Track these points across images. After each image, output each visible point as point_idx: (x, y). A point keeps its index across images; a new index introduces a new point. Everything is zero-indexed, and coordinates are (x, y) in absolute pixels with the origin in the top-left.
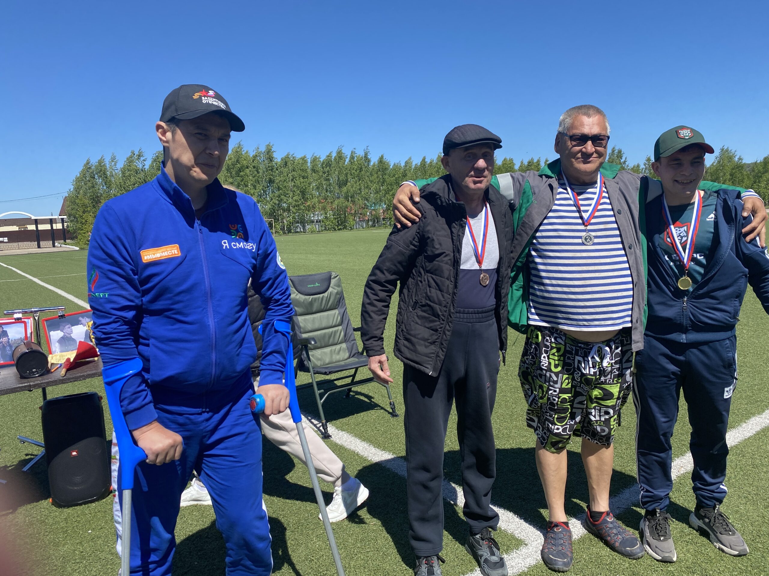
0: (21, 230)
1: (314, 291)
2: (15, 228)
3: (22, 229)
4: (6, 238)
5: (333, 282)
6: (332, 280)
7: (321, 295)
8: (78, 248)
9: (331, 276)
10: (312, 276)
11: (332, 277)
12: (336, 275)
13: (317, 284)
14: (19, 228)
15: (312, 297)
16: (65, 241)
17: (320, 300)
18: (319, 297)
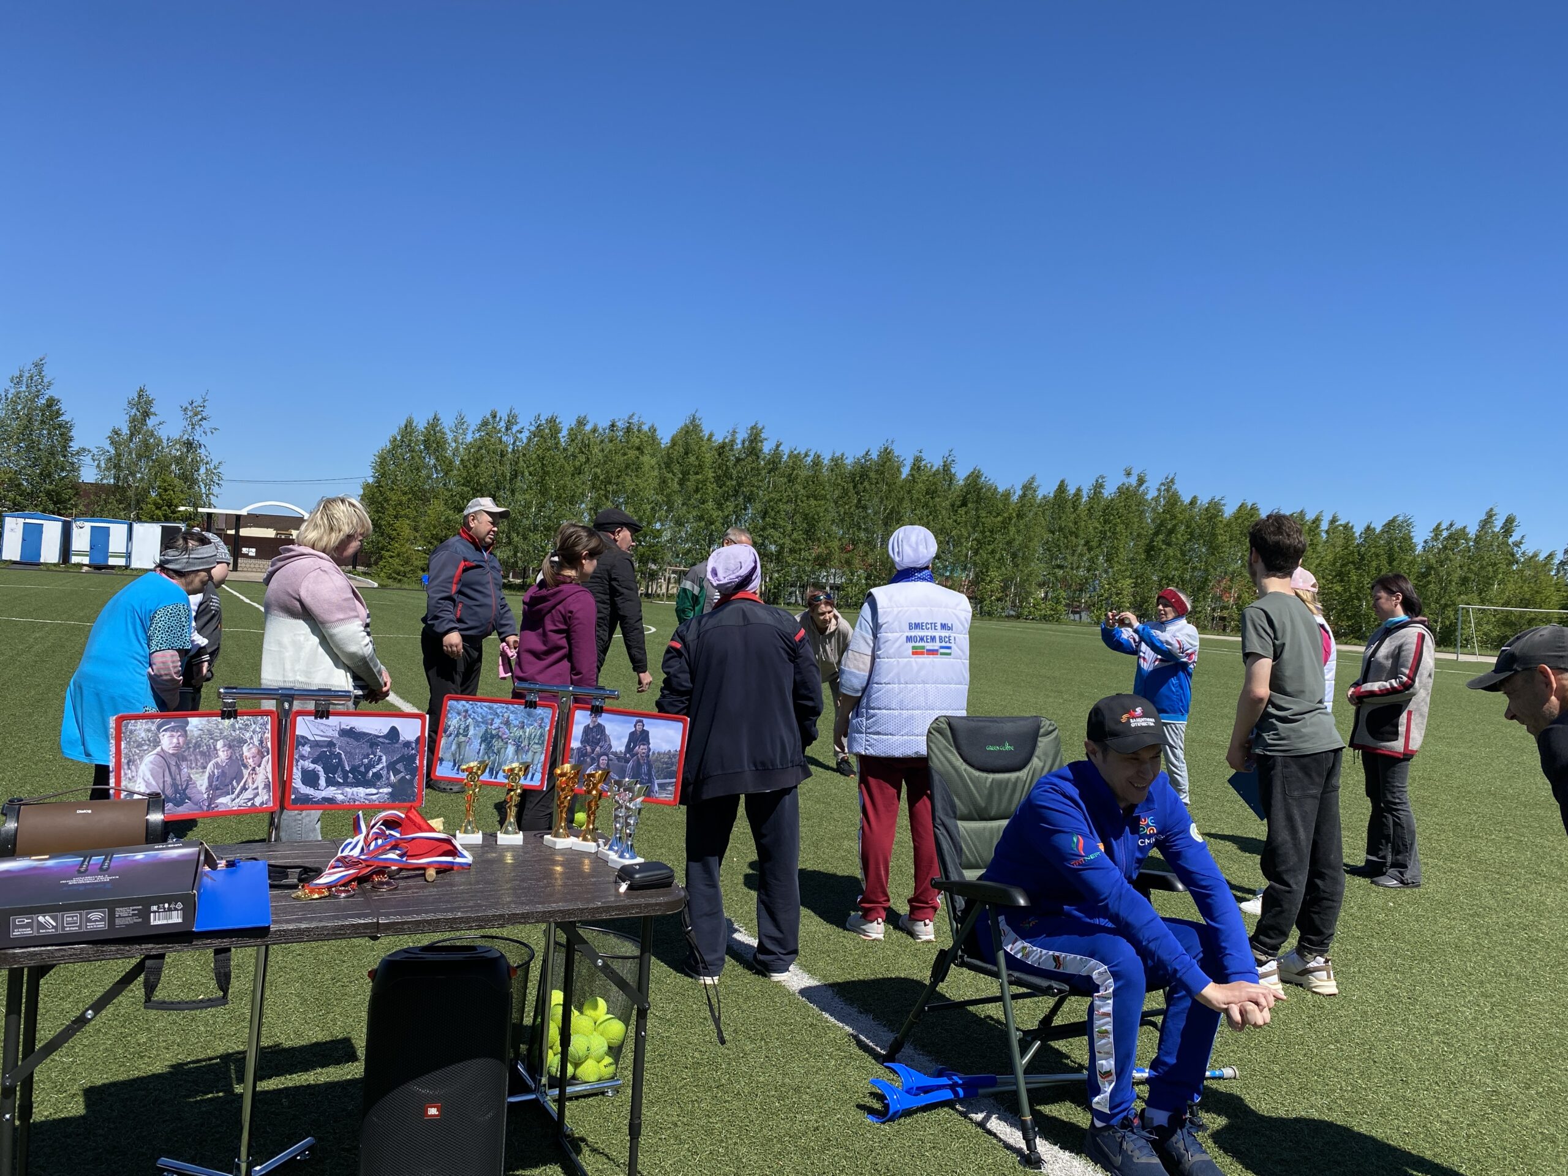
0: (281, 539)
1: (1000, 763)
2: (270, 533)
3: (283, 537)
4: (254, 550)
5: (1043, 743)
6: (1039, 739)
7: (1013, 776)
8: (376, 585)
9: (1039, 728)
10: (996, 721)
11: (1042, 731)
12: (1051, 728)
13: (1008, 747)
14: (277, 534)
15: (991, 776)
16: (354, 567)
17: (1010, 786)
18: (1009, 779)
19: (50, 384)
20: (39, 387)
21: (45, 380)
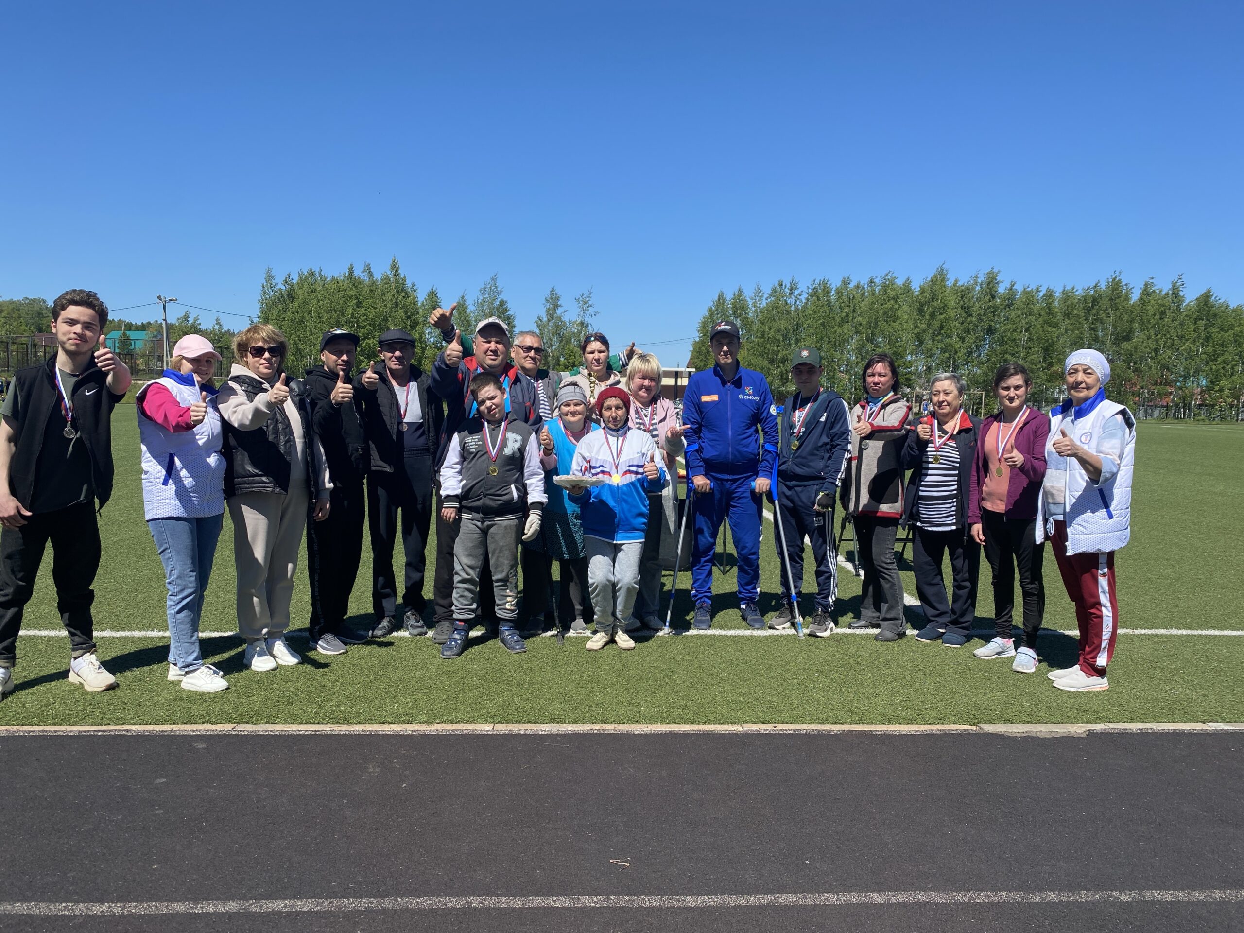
19: (501, 291)
20: (496, 294)
21: (499, 289)
